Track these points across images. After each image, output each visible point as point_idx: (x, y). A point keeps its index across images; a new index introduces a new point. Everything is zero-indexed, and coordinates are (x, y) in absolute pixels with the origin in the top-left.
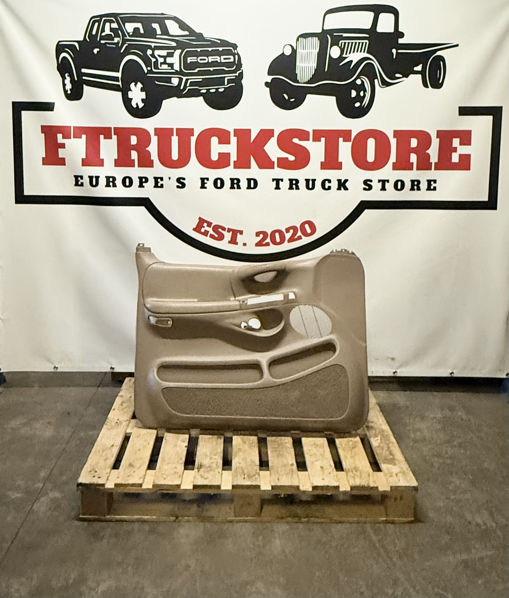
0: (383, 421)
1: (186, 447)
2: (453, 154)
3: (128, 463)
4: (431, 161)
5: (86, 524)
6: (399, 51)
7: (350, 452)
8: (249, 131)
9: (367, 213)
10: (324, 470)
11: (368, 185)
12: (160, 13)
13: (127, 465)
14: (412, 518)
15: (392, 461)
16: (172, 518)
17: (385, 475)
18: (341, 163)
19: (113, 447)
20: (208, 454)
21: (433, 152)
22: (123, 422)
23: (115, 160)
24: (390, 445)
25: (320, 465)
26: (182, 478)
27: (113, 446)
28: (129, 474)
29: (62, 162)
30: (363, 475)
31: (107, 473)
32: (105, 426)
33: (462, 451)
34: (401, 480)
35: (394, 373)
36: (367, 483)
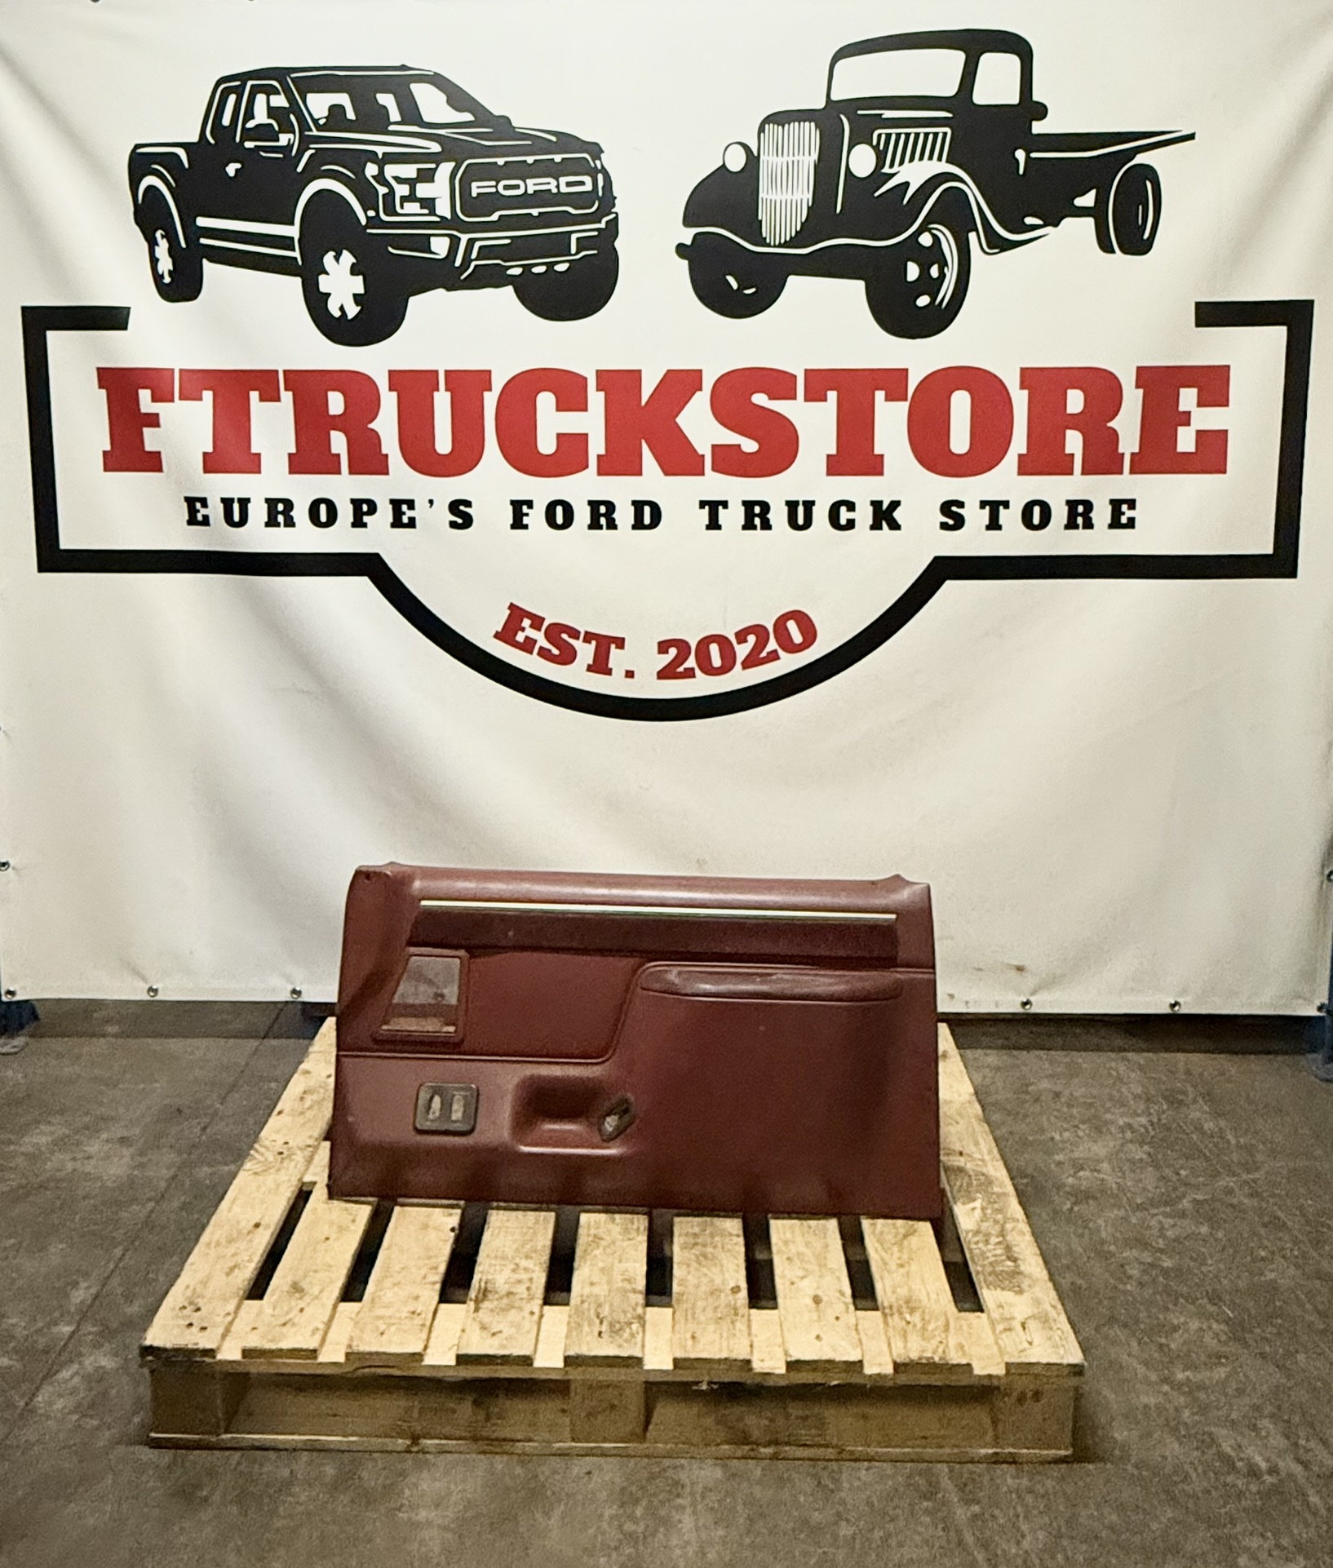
0: (990, 1152)
1: (453, 1230)
2: (1181, 430)
3: (290, 1279)
4: (1121, 450)
5: (166, 1456)
6: (1034, 155)
7: (895, 1249)
8: (636, 375)
9: (951, 588)
10: (822, 1305)
11: (952, 515)
12: (399, 64)
13: (286, 1288)
14: (1066, 1449)
15: (1012, 1279)
16: (402, 1443)
17: (993, 1323)
18: (882, 456)
19: (260, 1229)
20: (510, 1253)
21: (1128, 426)
22: (299, 1152)
23: (290, 455)
24: (1009, 1226)
25: (812, 1293)
26: (430, 1331)
27: (257, 1225)
28: (288, 1318)
29: (153, 462)
30: (931, 1327)
31: (228, 1314)
32: (248, 1165)
33: (1204, 1229)
34: (1036, 1342)
35: (1025, 1004)
36: (940, 1350)
